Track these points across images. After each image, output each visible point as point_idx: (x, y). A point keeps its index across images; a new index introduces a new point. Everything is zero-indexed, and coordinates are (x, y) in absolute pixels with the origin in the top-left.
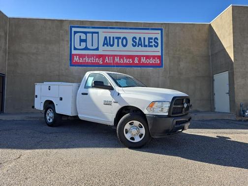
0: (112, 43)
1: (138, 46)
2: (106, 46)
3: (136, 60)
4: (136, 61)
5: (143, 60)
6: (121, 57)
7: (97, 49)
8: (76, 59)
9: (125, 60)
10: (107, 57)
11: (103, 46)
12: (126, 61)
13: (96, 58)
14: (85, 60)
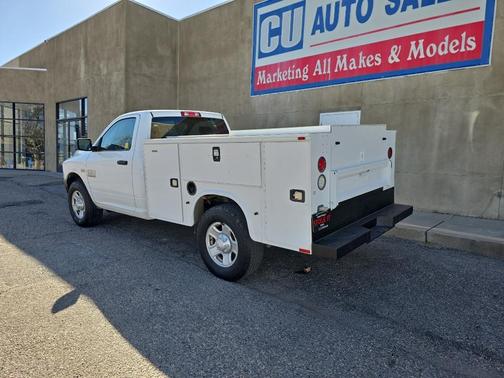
0: (332, 22)
1: (404, 9)
2: (318, 31)
3: (393, 53)
4: (394, 58)
5: (417, 50)
6: (352, 53)
7: (300, 46)
8: (261, 78)
9: (361, 61)
10: (319, 62)
11: (313, 33)
12: (364, 62)
13: (295, 69)
14: (276, 77)
